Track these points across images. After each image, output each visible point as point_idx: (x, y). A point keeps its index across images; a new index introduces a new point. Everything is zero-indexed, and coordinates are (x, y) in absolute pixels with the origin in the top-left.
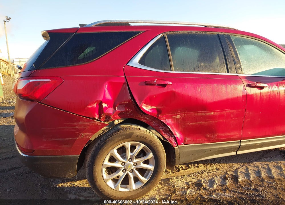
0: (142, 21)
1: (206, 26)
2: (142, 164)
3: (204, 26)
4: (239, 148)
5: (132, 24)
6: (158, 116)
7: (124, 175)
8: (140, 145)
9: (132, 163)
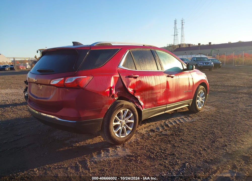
0: (117, 42)
1: (144, 45)
2: (128, 120)
3: (143, 45)
4: (166, 109)
5: (113, 44)
6: (134, 94)
7: (121, 128)
8: (126, 110)
9: (124, 121)
